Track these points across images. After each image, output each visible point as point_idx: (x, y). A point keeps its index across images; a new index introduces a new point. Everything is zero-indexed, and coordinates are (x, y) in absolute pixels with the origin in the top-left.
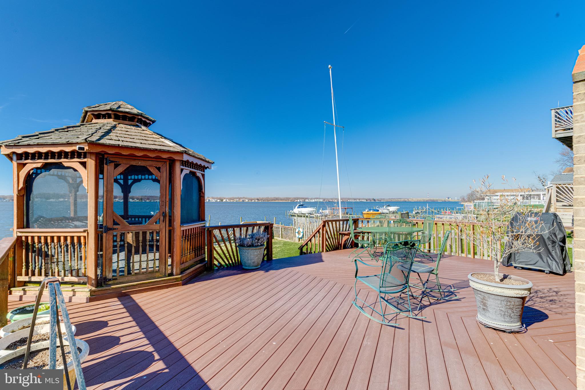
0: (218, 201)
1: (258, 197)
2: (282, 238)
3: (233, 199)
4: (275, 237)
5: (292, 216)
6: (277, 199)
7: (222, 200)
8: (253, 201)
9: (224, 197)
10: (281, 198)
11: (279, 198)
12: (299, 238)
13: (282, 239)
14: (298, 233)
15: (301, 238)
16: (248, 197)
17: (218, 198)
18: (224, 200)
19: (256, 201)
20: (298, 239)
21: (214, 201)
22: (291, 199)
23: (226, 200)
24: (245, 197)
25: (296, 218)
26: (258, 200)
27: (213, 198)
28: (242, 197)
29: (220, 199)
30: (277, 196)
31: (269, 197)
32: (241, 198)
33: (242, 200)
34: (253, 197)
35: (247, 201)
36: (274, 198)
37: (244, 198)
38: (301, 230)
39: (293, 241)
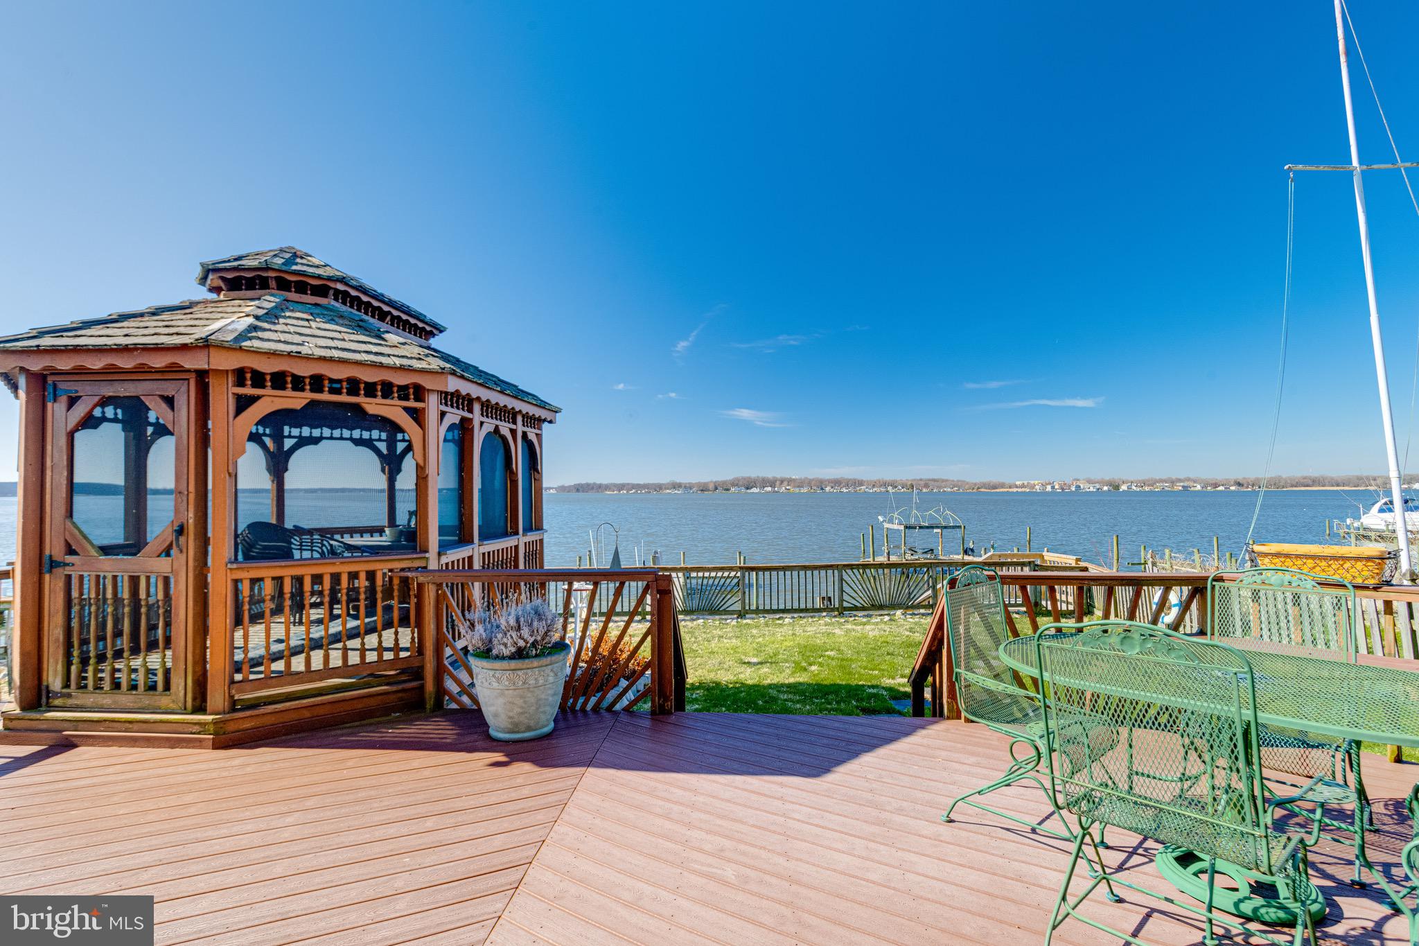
0: (1105, 488)
1: (1240, 477)
3: (1153, 483)
6: (1315, 482)
7: (1117, 487)
8: (1221, 488)
9: (1124, 478)
10: (1332, 479)
16: (1203, 477)
17: (1104, 482)
18: (1124, 488)
19: (1233, 488)
21: (1092, 489)
23: (1130, 487)
24: (1192, 476)
26: (1239, 484)
27: (1090, 482)
28: (1182, 477)
29: (1110, 484)
31: (1284, 476)
32: (1180, 480)
33: (1183, 487)
34: (1220, 478)
35: (1199, 487)
37: (1189, 479)
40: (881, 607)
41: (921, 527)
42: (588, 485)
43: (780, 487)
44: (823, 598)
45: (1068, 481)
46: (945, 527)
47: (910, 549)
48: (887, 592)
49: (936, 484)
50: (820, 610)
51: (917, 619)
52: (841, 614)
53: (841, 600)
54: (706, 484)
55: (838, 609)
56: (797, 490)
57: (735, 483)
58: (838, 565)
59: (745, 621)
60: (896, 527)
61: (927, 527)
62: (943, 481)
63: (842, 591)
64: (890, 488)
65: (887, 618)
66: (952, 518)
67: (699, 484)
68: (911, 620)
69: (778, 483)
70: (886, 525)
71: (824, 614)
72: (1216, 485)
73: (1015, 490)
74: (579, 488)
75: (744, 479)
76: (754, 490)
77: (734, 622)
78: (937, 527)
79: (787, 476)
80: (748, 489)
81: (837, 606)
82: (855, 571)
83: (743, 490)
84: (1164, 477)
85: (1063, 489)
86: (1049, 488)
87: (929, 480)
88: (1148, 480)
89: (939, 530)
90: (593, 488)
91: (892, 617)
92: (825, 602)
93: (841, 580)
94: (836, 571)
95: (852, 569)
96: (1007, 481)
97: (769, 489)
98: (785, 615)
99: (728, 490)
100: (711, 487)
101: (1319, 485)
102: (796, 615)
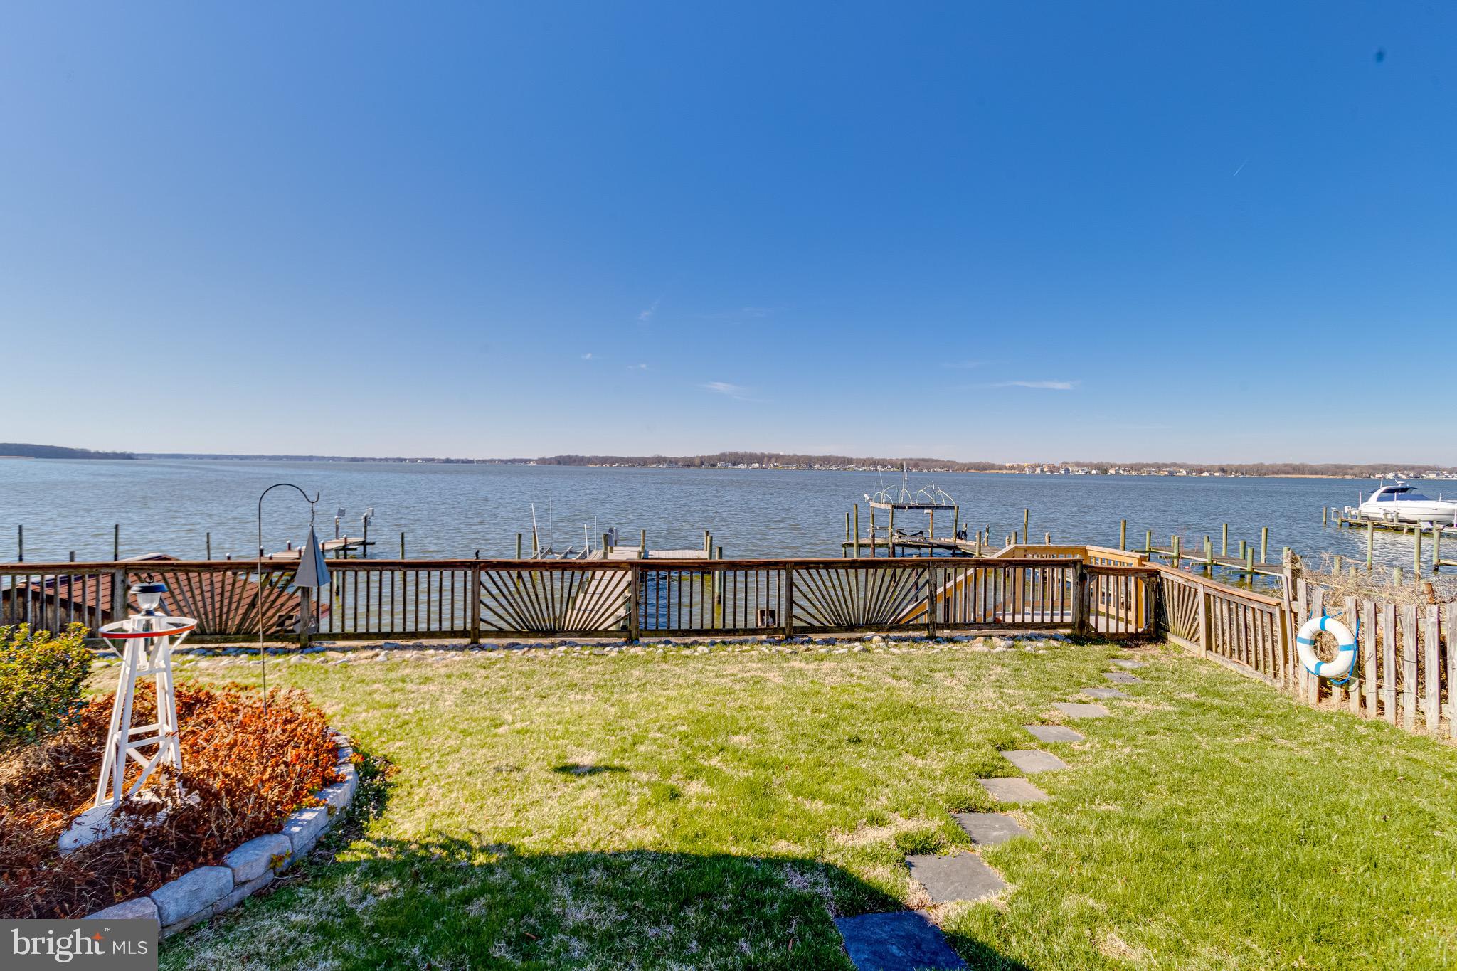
0: (1094, 472)
1: (1224, 462)
2: (1209, 648)
3: (1139, 467)
4: (1171, 637)
5: (1351, 525)
6: (1296, 469)
7: (1105, 471)
8: (1206, 474)
9: (1112, 462)
10: (1311, 466)
11: (1303, 466)
12: (1323, 681)
13: (1212, 656)
14: (1314, 642)
15: (1344, 683)
16: (1190, 463)
17: (1092, 466)
18: (1112, 472)
19: (1217, 474)
20: (1315, 683)
21: (1080, 472)
22: (1356, 471)
23: (1117, 472)
24: (1179, 462)
25: (1366, 534)
26: (1223, 470)
28: (1168, 462)
29: (1098, 467)
30: (1296, 461)
32: (1166, 465)
33: (1169, 472)
34: (1205, 463)
35: (1184, 473)
36: (1286, 465)
37: (1174, 465)
38: (1341, 633)
39: (1279, 685)
40: (851, 628)
41: (910, 507)
42: (569, 457)
43: (768, 463)
44: (763, 613)
45: (1057, 465)
46: (937, 508)
47: (898, 531)
48: (861, 602)
49: (927, 464)
50: (755, 632)
51: (904, 648)
52: (789, 639)
53: (790, 616)
54: (692, 459)
55: (784, 629)
56: (785, 467)
57: (722, 458)
58: (786, 562)
59: (633, 650)
60: (883, 506)
61: (917, 508)
62: (933, 461)
63: (791, 602)
64: (879, 468)
65: (858, 646)
66: (945, 498)
67: (684, 459)
68: (895, 651)
69: (766, 459)
70: (873, 504)
71: (764, 637)
72: (1200, 471)
73: (1005, 472)
74: (560, 461)
75: (731, 454)
76: (742, 466)
77: (614, 653)
78: (928, 508)
79: (774, 452)
80: (735, 464)
81: (783, 624)
82: (813, 572)
83: (730, 466)
84: (1151, 462)
85: (1052, 472)
86: (1038, 471)
87: (919, 460)
88: (1136, 465)
89: (930, 511)
90: (574, 461)
91: (867, 645)
92: (765, 618)
93: (791, 584)
94: (783, 572)
95: (807, 569)
96: (997, 462)
97: (757, 465)
98: (700, 639)
99: (714, 465)
100: (697, 462)
101: (1299, 473)
102: (718, 639)
